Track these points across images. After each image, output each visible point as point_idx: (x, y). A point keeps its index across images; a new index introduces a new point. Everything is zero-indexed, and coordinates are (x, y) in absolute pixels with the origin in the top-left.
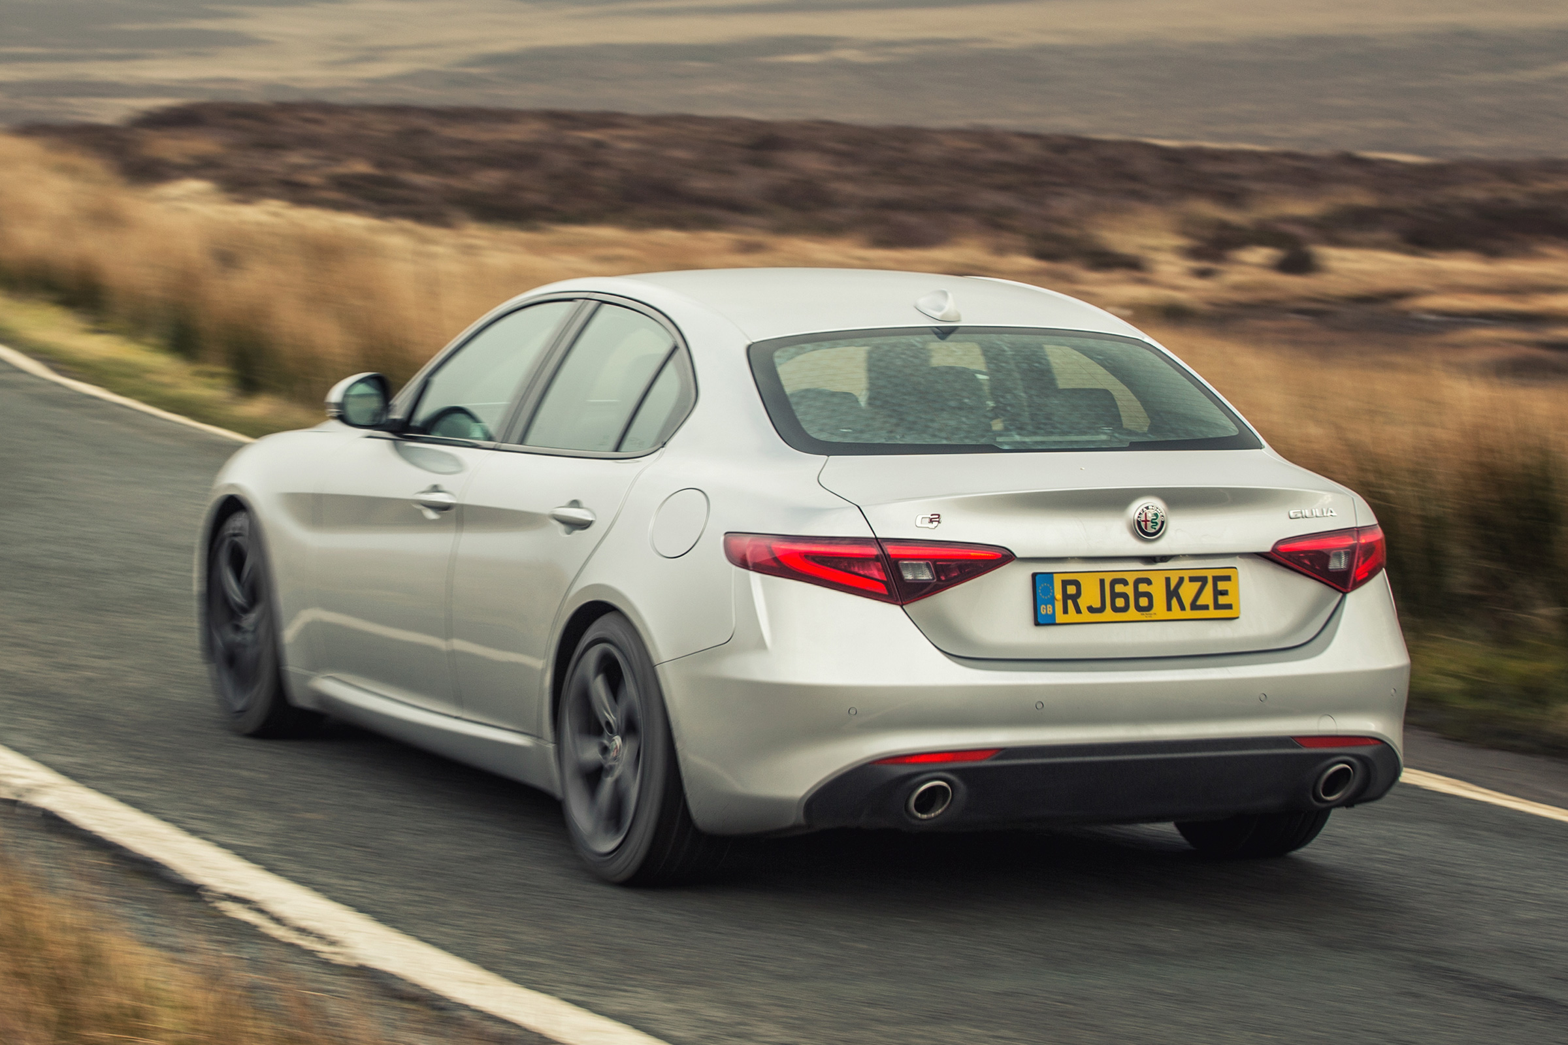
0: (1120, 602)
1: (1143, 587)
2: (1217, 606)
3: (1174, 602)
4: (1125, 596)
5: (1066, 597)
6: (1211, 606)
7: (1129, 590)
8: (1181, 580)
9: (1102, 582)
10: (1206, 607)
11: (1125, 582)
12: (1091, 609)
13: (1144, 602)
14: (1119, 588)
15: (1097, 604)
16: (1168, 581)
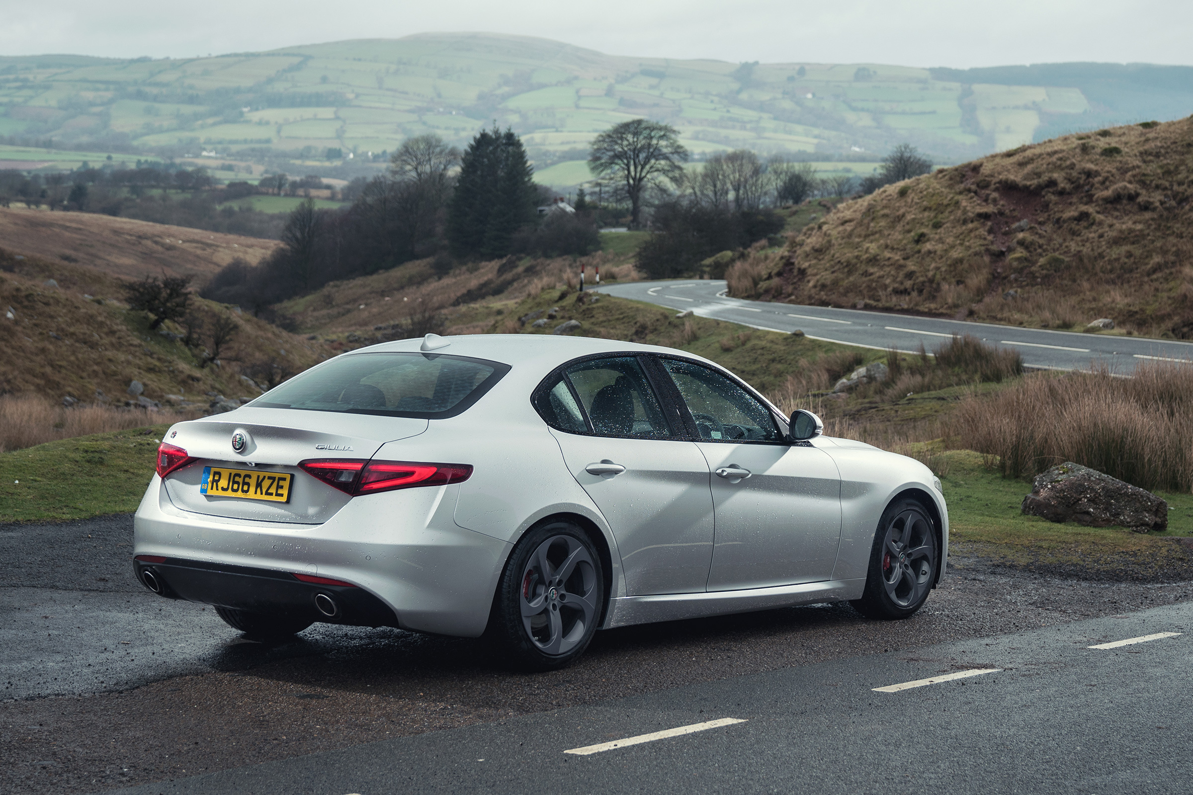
0: (235, 486)
1: (247, 480)
2: (277, 495)
3: (259, 490)
4: (238, 483)
5: (214, 481)
6: (274, 494)
7: (240, 480)
8: (264, 477)
9: (230, 474)
10: (271, 494)
11: (240, 477)
12: (223, 489)
13: (246, 488)
14: (237, 479)
15: (226, 487)
16: (258, 477)
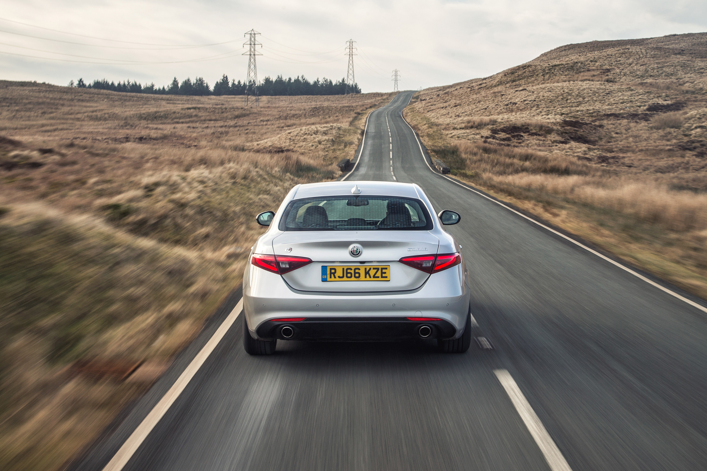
0: (349, 275)
1: (357, 271)
2: (382, 277)
3: (368, 275)
4: (351, 273)
5: (331, 273)
6: (380, 277)
7: (352, 271)
8: (370, 269)
9: (343, 269)
10: (378, 277)
11: (351, 269)
12: (339, 277)
13: (357, 275)
14: (349, 271)
15: (341, 275)
16: (366, 269)
